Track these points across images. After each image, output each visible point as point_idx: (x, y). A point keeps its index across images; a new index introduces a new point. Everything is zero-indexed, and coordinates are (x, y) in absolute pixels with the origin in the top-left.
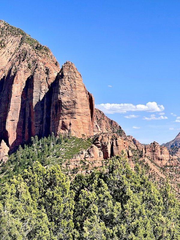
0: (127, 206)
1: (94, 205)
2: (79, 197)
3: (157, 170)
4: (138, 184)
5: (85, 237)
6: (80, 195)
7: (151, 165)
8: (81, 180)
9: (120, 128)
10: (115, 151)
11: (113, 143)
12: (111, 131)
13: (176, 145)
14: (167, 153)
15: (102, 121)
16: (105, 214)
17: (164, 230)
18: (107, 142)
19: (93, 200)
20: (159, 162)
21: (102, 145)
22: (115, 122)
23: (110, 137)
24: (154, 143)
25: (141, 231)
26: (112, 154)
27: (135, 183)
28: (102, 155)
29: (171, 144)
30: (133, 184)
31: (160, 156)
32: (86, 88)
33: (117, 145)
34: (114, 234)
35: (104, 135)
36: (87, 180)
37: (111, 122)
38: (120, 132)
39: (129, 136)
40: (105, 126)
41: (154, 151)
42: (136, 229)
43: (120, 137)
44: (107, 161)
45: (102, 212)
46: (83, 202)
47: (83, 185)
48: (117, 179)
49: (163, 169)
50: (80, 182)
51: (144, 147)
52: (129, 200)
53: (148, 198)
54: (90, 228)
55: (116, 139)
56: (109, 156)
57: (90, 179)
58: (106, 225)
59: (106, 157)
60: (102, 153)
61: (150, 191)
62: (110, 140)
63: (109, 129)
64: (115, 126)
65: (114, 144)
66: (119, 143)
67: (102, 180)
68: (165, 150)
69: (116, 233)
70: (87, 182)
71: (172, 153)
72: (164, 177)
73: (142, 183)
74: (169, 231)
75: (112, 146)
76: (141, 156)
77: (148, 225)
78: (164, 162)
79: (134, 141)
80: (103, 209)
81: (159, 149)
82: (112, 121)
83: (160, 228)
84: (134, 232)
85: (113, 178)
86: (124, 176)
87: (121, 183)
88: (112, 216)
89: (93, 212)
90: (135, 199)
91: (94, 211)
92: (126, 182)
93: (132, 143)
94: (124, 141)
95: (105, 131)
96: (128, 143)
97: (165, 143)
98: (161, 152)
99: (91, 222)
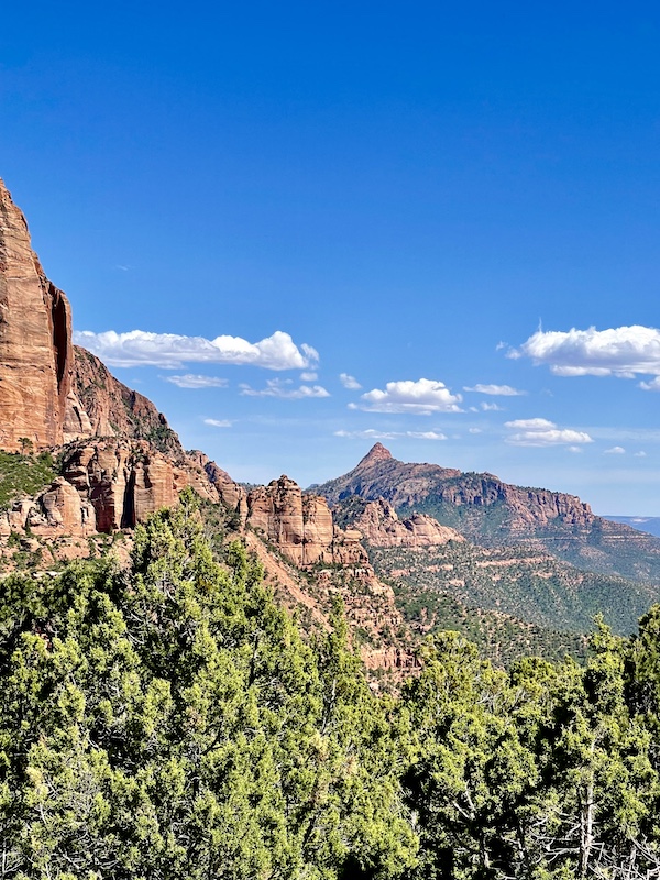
0: (197, 692)
1: (72, 688)
2: (14, 658)
3: (286, 578)
4: (238, 617)
5: (30, 803)
6: (18, 651)
7: (267, 561)
8: (23, 597)
9: (163, 422)
10: (140, 505)
11: (133, 474)
12: (128, 430)
13: (358, 491)
14: (326, 521)
15: (99, 394)
16: (111, 721)
17: (321, 782)
18: (111, 471)
19: (69, 667)
20: (295, 551)
21: (94, 481)
22: (145, 400)
23: (125, 455)
24: (281, 483)
25: (241, 784)
26: (129, 519)
27: (228, 612)
28: (91, 519)
29: (343, 486)
30: (219, 614)
31: (300, 529)
32: (42, 267)
33: (148, 484)
34: (143, 794)
35: (103, 444)
36: (46, 597)
37: (131, 398)
38: (162, 435)
39: (193, 453)
40: (106, 412)
41: (280, 511)
42: (222, 775)
43: (159, 455)
44: (110, 538)
45: (98, 712)
46: (26, 677)
47: (30, 616)
48: (160, 593)
49: (310, 574)
50: (18, 605)
51: (244, 494)
52: (202, 673)
53: (272, 666)
54: (54, 770)
55: (147, 462)
56: (118, 522)
57: (58, 594)
58: (113, 762)
59: (105, 525)
60: (92, 509)
61: (277, 643)
62: (122, 465)
63: (123, 422)
64: (144, 413)
65: (139, 480)
66: (154, 477)
67: (107, 596)
68: (321, 509)
69: (149, 790)
70: (46, 605)
71: (343, 521)
72: (310, 603)
73: (250, 613)
74: (338, 786)
75: (130, 485)
76: (233, 526)
77: (267, 763)
78: (315, 552)
79: (210, 470)
80: (105, 704)
81: (298, 504)
82: (133, 396)
83: (307, 775)
84: (215, 787)
85: (145, 592)
86: (189, 584)
87: (174, 609)
88: (136, 729)
89: (65, 712)
90: (226, 667)
91: (71, 710)
92: (192, 606)
93: (204, 478)
94: (175, 470)
95: (106, 430)
96: (189, 477)
97: (322, 482)
98: (305, 515)
99: (58, 750)
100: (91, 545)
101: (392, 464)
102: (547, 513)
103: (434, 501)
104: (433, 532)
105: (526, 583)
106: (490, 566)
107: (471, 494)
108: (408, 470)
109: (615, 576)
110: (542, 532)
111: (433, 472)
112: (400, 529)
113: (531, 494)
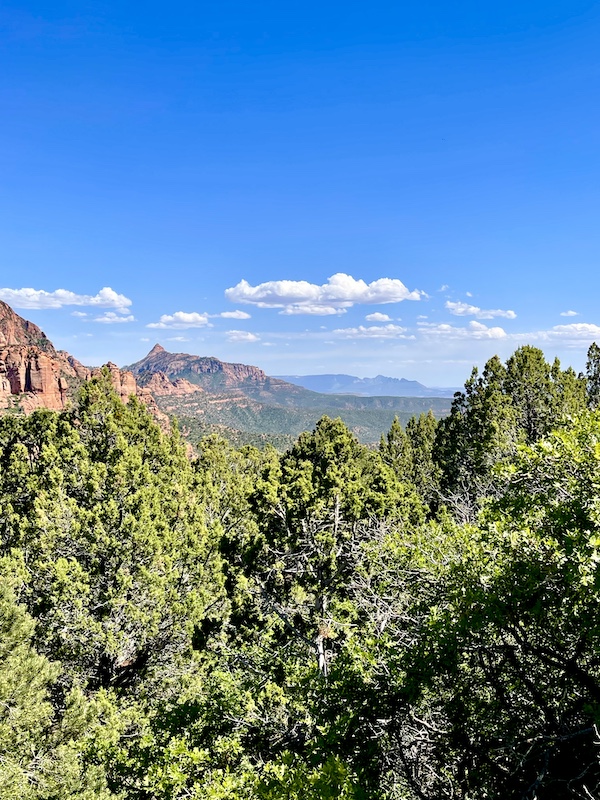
0: (121, 467)
1: (56, 468)
2: (11, 457)
4: (136, 430)
5: (39, 526)
6: (13, 453)
8: (12, 426)
9: (44, 336)
10: (34, 380)
11: (30, 363)
12: (25, 341)
13: (148, 368)
14: (132, 384)
15: (9, 323)
16: (76, 484)
17: (181, 507)
18: (17, 363)
19: (52, 459)
21: (8, 368)
22: (34, 325)
23: (25, 354)
24: (108, 366)
25: (146, 511)
26: (29, 387)
27: (131, 428)
28: (8, 387)
29: (140, 366)
30: (126, 429)
33: (38, 369)
34: (98, 518)
35: (12, 349)
36: (25, 426)
37: (26, 324)
38: (44, 343)
39: (61, 352)
40: (13, 332)
42: (137, 507)
43: (43, 353)
44: (19, 397)
45: (69, 480)
46: (18, 466)
47: (18, 435)
50: (10, 430)
51: (89, 371)
52: (121, 458)
53: (154, 453)
54: (49, 509)
55: (36, 357)
56: (22, 389)
57: (31, 424)
58: (79, 505)
59: (15, 391)
60: (8, 383)
61: (156, 441)
62: (24, 359)
63: (22, 337)
64: (34, 332)
65: (33, 366)
66: (41, 365)
68: (130, 378)
69: (100, 516)
70: (25, 429)
71: (141, 384)
73: (141, 427)
74: (187, 508)
75: (28, 369)
77: (156, 500)
79: (71, 361)
80: (72, 476)
81: (118, 376)
82: (27, 323)
83: (174, 503)
84: (134, 513)
86: (110, 414)
87: (103, 428)
88: (90, 488)
89: (54, 481)
90: (133, 453)
91: (57, 480)
92: (113, 426)
93: (67, 364)
94: (52, 361)
95: (14, 341)
96: (59, 365)
97: (129, 365)
98: (122, 381)
99: (51, 499)
100: (9, 401)
101: (165, 354)
102: (244, 375)
103: (187, 372)
104: (187, 387)
105: (234, 410)
106: (216, 403)
107: (206, 368)
108: (173, 357)
109: (277, 405)
110: (242, 385)
111: (185, 357)
112: (170, 386)
113: (235, 366)
